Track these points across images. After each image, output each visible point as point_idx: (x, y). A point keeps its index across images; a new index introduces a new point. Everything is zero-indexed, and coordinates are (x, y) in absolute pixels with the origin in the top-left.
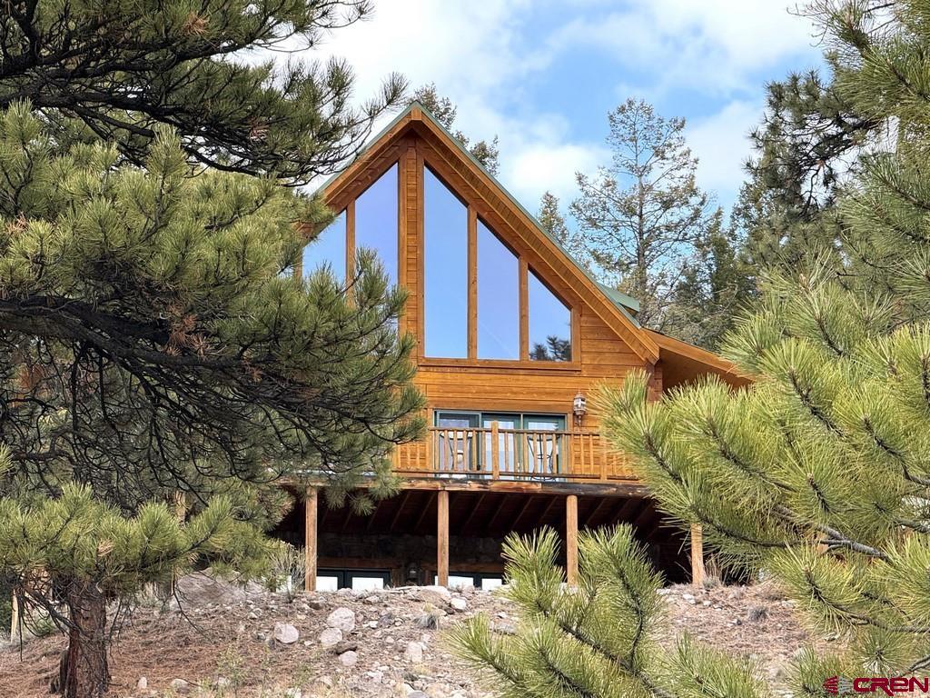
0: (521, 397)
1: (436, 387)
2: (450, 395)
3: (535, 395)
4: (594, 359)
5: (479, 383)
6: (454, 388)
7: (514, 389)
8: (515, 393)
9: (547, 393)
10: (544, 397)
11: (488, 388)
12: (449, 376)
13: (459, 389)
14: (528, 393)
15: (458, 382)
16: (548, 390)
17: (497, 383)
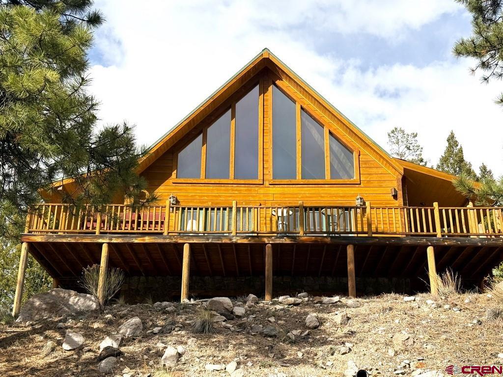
0: (326, 199)
1: (279, 195)
2: (287, 199)
3: (334, 198)
4: (368, 178)
5: (303, 192)
6: (289, 196)
7: (323, 195)
8: (323, 197)
9: (341, 197)
10: (340, 199)
11: (307, 195)
12: (286, 189)
13: (292, 196)
14: (330, 197)
15: (291, 192)
16: (341, 195)
17: (313, 192)
